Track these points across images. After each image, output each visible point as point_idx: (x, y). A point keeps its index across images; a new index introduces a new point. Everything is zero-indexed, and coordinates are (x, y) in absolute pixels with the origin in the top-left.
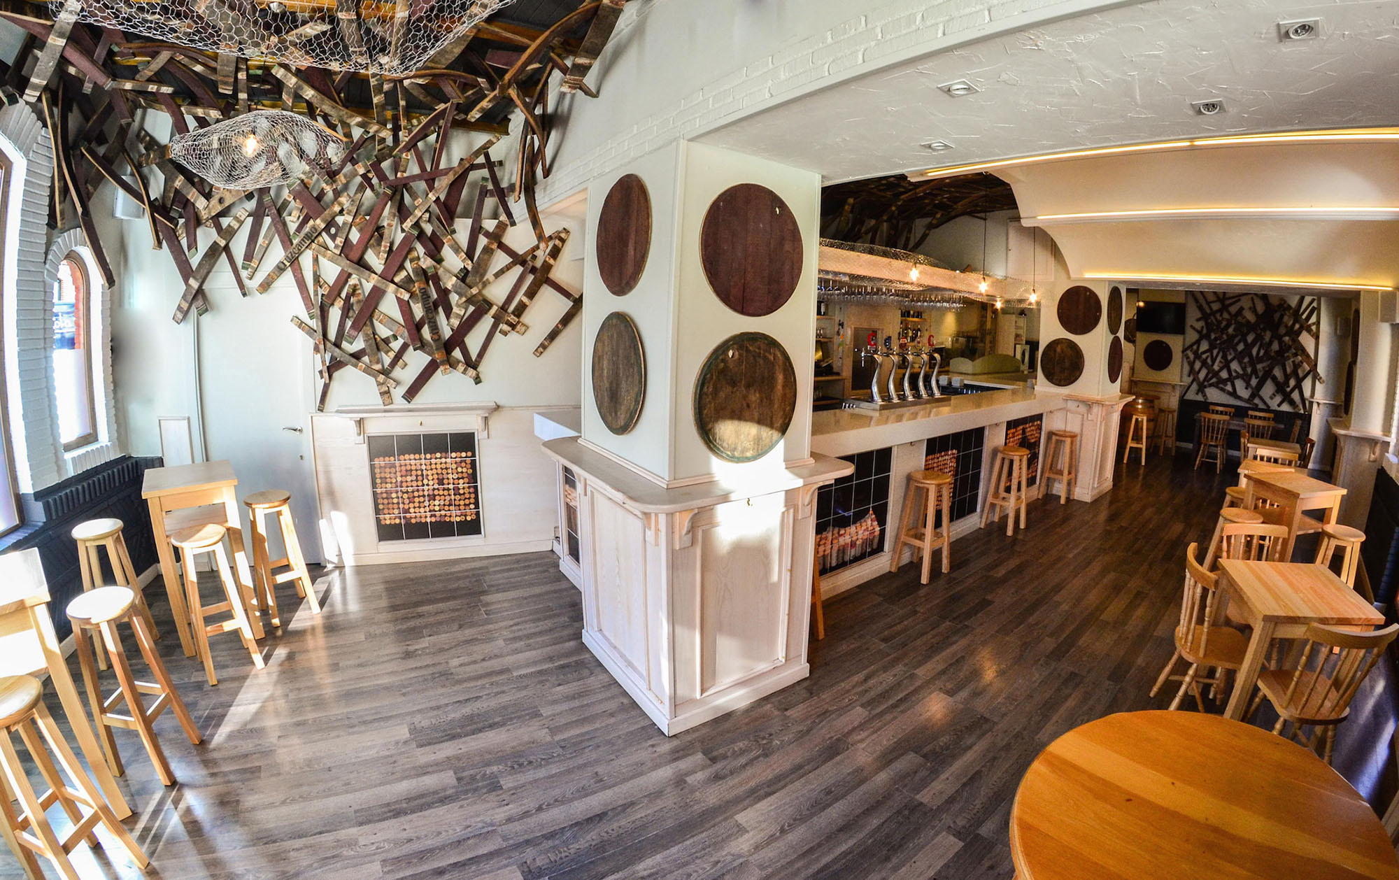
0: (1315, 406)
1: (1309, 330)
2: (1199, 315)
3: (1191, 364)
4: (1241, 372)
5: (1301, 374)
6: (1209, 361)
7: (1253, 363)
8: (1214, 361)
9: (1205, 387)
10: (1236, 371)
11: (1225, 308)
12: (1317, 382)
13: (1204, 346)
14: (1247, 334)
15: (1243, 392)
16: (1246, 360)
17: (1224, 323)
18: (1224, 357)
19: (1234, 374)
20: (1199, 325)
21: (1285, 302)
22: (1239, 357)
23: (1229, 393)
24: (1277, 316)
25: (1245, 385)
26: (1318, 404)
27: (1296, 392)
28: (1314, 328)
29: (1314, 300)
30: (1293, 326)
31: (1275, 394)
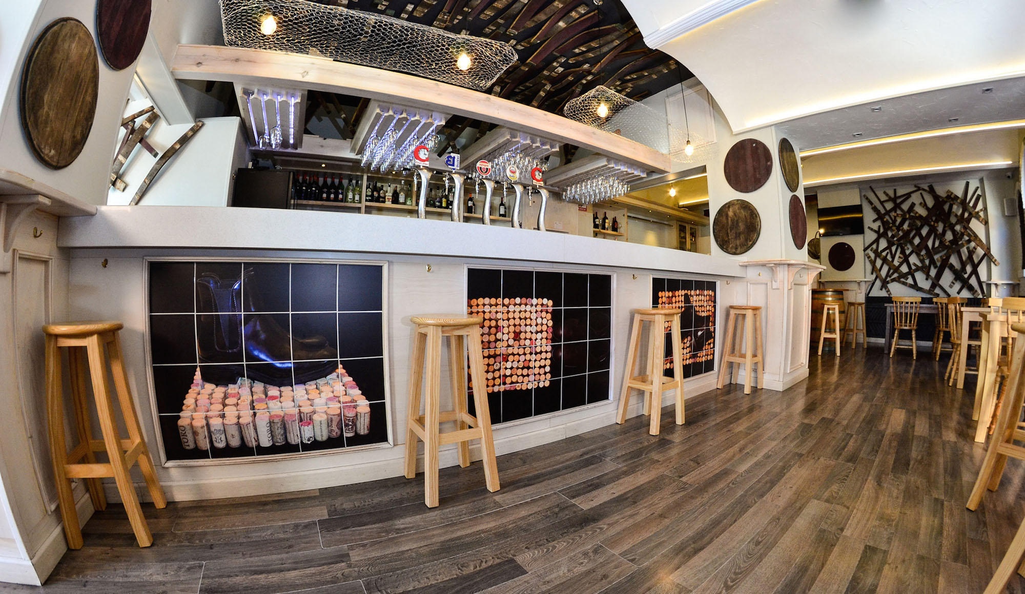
0: (993, 288)
1: (977, 216)
2: (875, 216)
3: (873, 263)
4: (919, 264)
5: (976, 261)
6: (889, 257)
7: (930, 254)
8: (893, 257)
9: (888, 283)
10: (915, 265)
11: (897, 206)
12: (992, 264)
13: (883, 244)
14: (922, 227)
15: (925, 284)
16: (923, 252)
17: (899, 220)
18: (903, 252)
19: (913, 267)
20: (875, 226)
21: (952, 193)
22: (917, 250)
23: (911, 286)
24: (946, 207)
25: (924, 276)
26: (996, 285)
27: (973, 278)
28: (981, 214)
29: (978, 187)
30: (963, 214)
31: (954, 281)
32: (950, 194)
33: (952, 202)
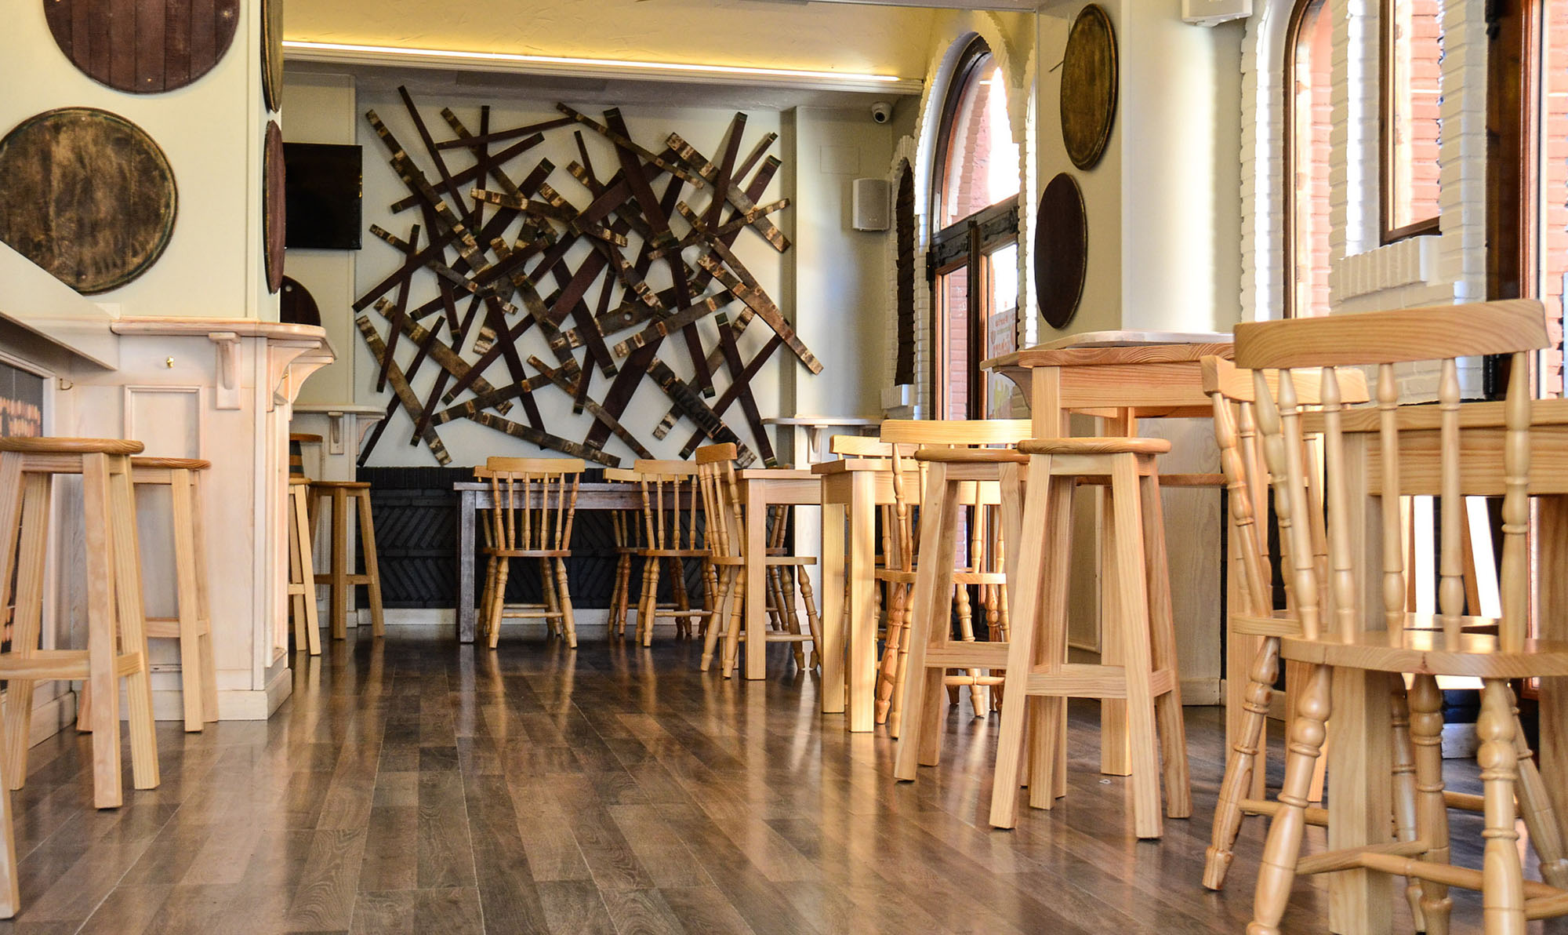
0: (801, 440)
1: (760, 225)
2: (403, 193)
3: (384, 353)
4: (553, 364)
5: (746, 359)
6: (444, 336)
7: (589, 333)
8: (458, 339)
9: (438, 420)
10: (536, 364)
11: (486, 168)
12: (800, 370)
13: (424, 288)
14: (569, 241)
15: (574, 428)
16: (568, 325)
17: (488, 214)
18: (495, 319)
19: (530, 373)
20: (402, 225)
21: (685, 145)
22: (545, 319)
23: (520, 433)
25: (570, 402)
26: (811, 430)
27: (736, 407)
28: (774, 217)
29: (774, 136)
30: (713, 213)
31: (670, 419)
32: (676, 146)
33: (680, 174)
